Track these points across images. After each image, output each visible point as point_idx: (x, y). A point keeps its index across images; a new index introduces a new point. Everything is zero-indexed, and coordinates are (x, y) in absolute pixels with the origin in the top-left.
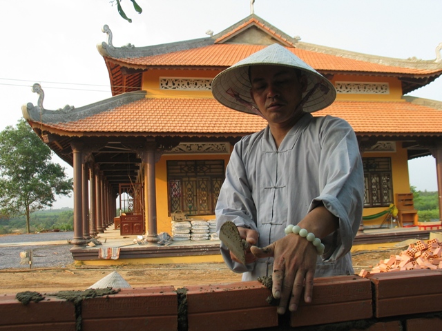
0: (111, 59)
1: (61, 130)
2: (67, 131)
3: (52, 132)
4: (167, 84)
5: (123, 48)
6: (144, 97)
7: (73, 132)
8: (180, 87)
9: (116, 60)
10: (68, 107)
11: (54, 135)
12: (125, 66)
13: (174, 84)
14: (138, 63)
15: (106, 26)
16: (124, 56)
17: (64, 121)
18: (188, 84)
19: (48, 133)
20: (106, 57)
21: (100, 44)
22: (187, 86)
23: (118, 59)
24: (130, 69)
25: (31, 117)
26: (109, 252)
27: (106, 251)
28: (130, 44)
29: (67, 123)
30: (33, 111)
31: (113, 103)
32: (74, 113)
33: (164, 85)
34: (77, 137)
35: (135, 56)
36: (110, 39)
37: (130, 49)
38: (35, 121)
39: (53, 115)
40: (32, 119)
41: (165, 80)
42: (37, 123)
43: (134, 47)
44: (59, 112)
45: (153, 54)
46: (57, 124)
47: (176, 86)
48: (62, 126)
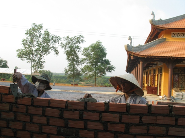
0: (154, 25)
2: (141, 55)
3: (135, 55)
4: (174, 35)
5: (158, 21)
6: (165, 41)
7: (144, 56)
8: (180, 36)
9: (156, 26)
10: (139, 45)
11: (136, 56)
12: (160, 28)
13: (177, 35)
14: (165, 27)
15: (153, 12)
16: (159, 24)
17: (138, 51)
18: (183, 35)
19: (133, 55)
20: (152, 25)
21: (151, 19)
22: (183, 36)
23: (157, 26)
24: (162, 29)
25: (128, 50)
26: (152, 103)
27: (152, 102)
28: (161, 19)
29: (140, 52)
30: (129, 47)
31: (155, 43)
32: (141, 48)
33: (173, 36)
34: (144, 58)
35: (162, 24)
36: (154, 17)
37: (160, 21)
38: (129, 51)
39: (135, 48)
41: (173, 33)
42: (130, 52)
43: (162, 20)
44: (137, 47)
45: (168, 22)
46: (136, 52)
47: (178, 36)
48: (138, 53)
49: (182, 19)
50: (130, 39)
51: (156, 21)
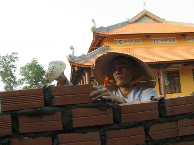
0: (96, 33)
1: (83, 65)
2: (86, 65)
4: (117, 42)
5: (100, 28)
6: (109, 48)
7: (88, 65)
8: (122, 43)
9: (98, 33)
10: (83, 55)
11: (80, 67)
12: (102, 35)
13: (120, 42)
14: (107, 34)
15: (93, 19)
16: (100, 31)
17: (82, 61)
18: (126, 42)
19: (77, 66)
20: (94, 33)
21: (92, 27)
22: (126, 43)
23: (99, 33)
24: (104, 37)
25: (71, 60)
28: (102, 26)
29: (84, 62)
30: (72, 58)
31: (98, 52)
32: (85, 57)
33: (116, 43)
35: (104, 31)
36: (95, 24)
37: (102, 28)
38: (72, 62)
39: (78, 59)
40: (71, 61)
41: (116, 41)
42: (73, 63)
44: (80, 57)
45: (110, 30)
46: (80, 62)
47: (121, 43)
48: (82, 63)
49: (122, 26)
50: (72, 48)
51: (97, 28)
